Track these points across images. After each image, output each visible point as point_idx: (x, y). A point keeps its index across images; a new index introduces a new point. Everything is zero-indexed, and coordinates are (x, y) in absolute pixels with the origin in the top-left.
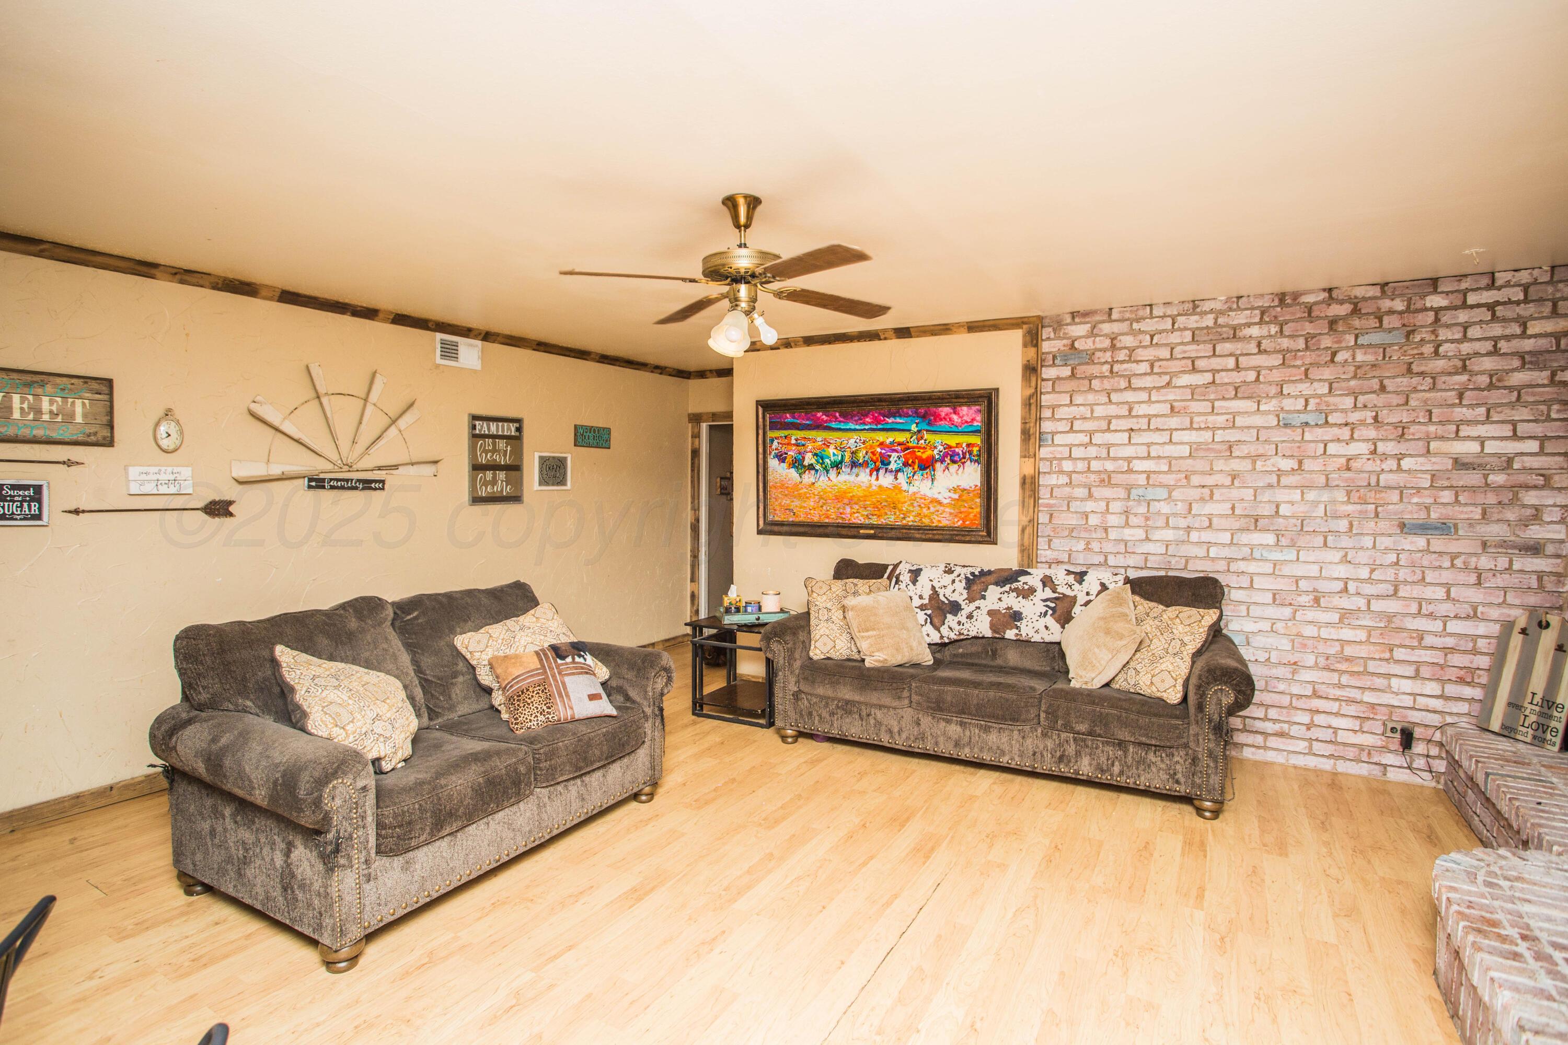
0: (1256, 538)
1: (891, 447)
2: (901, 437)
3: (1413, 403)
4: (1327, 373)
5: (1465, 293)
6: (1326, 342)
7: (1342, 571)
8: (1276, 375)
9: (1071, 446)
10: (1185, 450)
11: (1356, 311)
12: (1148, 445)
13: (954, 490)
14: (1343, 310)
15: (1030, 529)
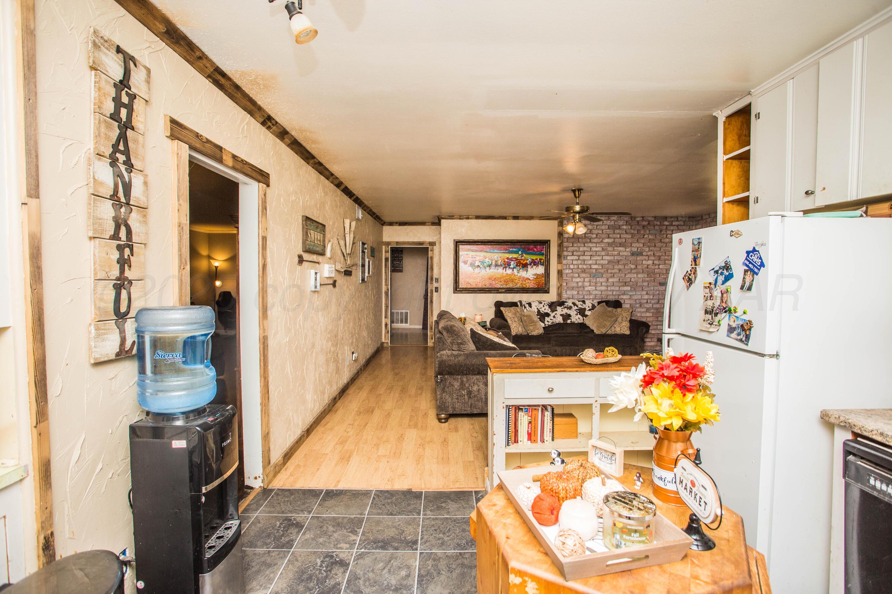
0: (626, 288)
1: (511, 260)
2: (515, 256)
3: (662, 250)
4: (642, 241)
5: (672, 221)
6: (642, 232)
7: (646, 297)
8: (630, 241)
9: (573, 260)
10: (607, 262)
11: (649, 224)
12: (596, 260)
13: (535, 275)
14: (645, 223)
15: (560, 288)
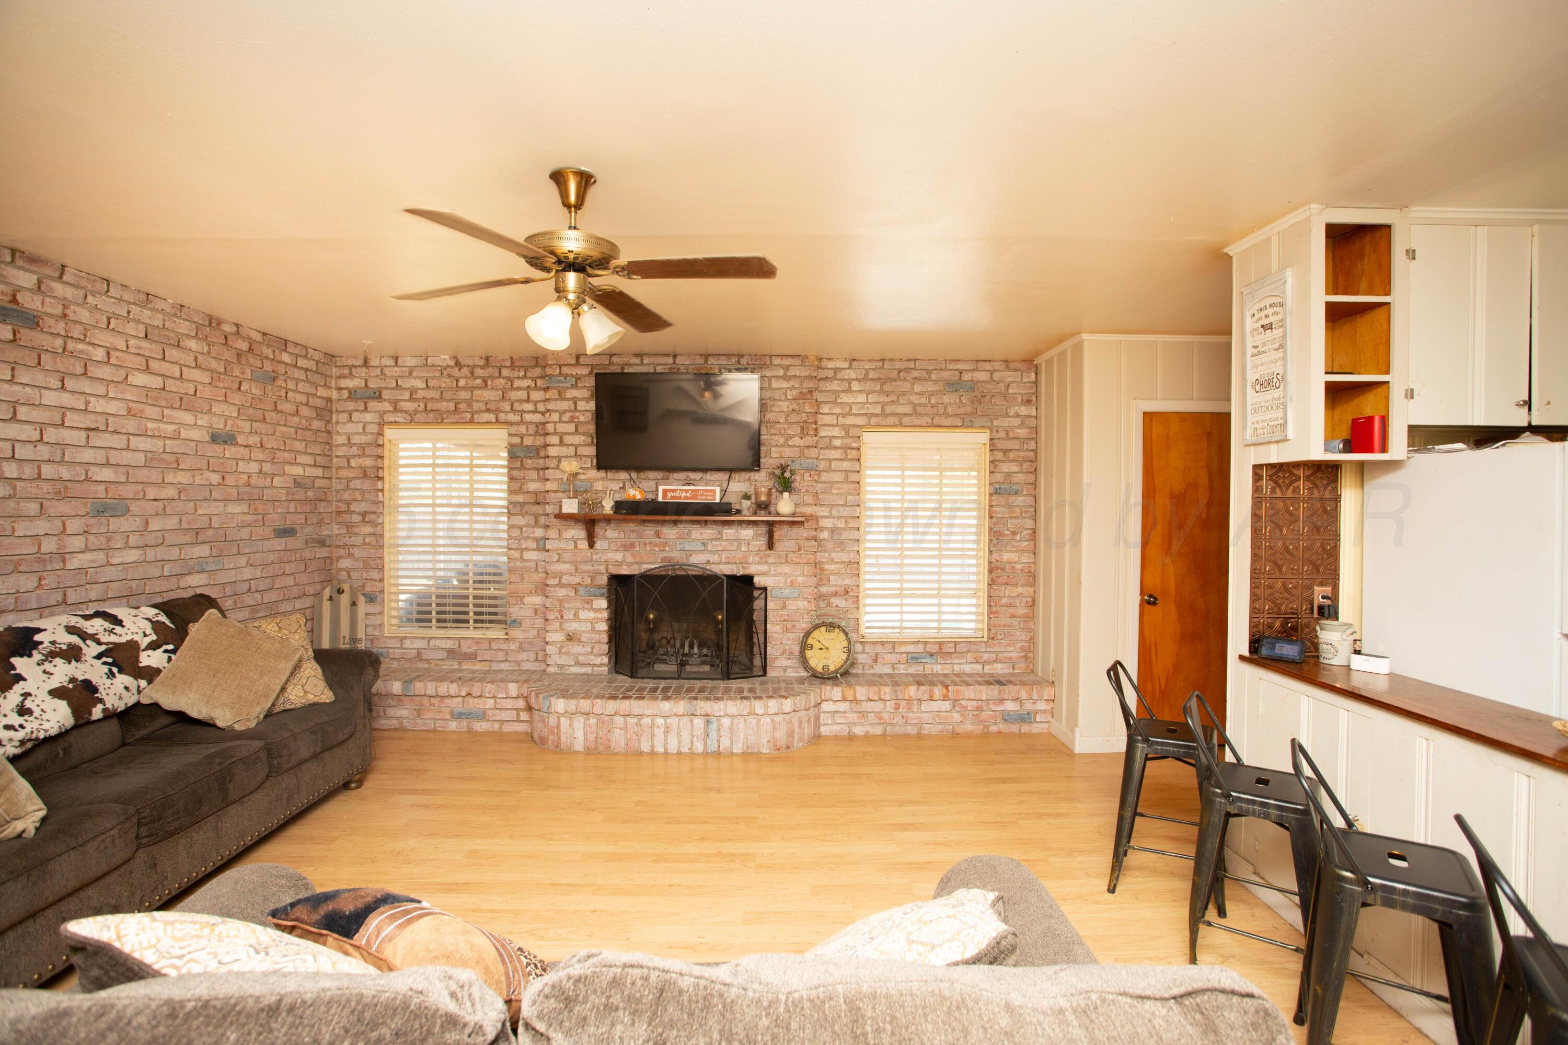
0: (198, 551)
3: (277, 433)
4: (236, 398)
5: (297, 356)
6: (236, 370)
7: (248, 573)
8: (207, 392)
10: (140, 459)
11: (251, 349)
12: (107, 449)
14: (243, 346)
